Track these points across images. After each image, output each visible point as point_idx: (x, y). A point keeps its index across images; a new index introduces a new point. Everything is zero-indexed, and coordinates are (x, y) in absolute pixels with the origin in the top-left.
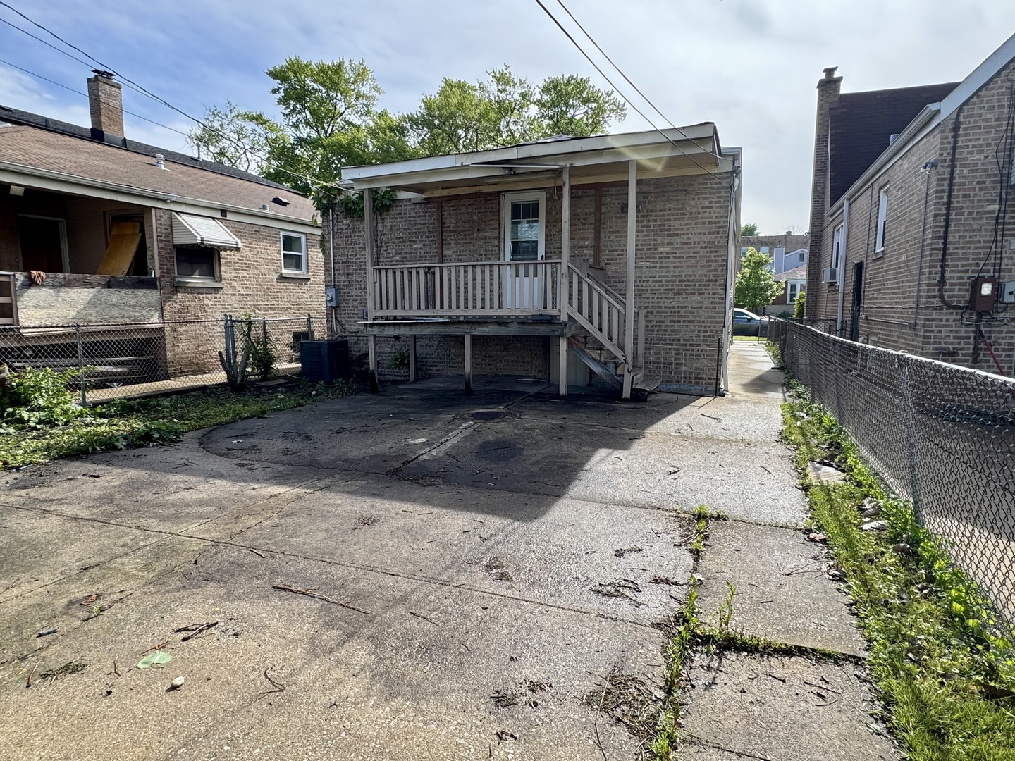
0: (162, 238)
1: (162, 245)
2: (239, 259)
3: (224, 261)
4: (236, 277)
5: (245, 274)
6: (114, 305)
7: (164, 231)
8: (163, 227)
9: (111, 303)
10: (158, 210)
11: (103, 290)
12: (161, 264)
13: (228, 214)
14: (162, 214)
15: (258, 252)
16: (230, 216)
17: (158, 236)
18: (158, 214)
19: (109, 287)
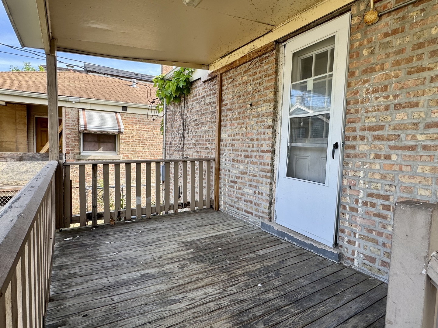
0: (70, 127)
1: (69, 131)
2: (136, 139)
3: (123, 141)
4: (133, 151)
5: (141, 149)
6: (25, 172)
7: (71, 122)
8: (70, 120)
9: (21, 171)
10: (67, 109)
11: (15, 163)
12: (67, 144)
13: (128, 109)
14: (70, 111)
15: (154, 134)
16: (129, 110)
17: (66, 126)
18: (67, 111)
19: (20, 160)
